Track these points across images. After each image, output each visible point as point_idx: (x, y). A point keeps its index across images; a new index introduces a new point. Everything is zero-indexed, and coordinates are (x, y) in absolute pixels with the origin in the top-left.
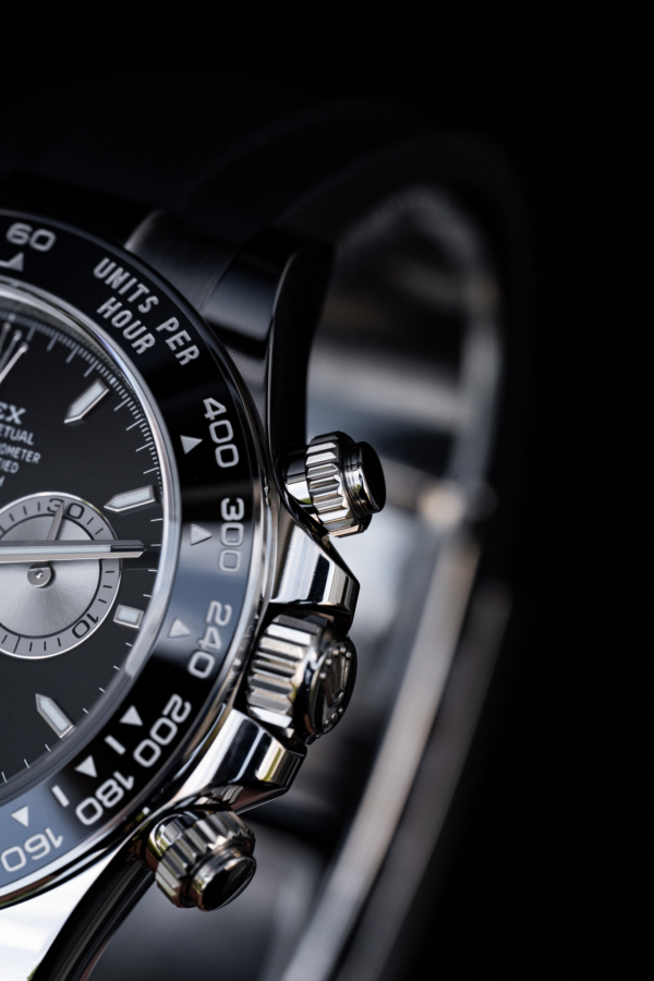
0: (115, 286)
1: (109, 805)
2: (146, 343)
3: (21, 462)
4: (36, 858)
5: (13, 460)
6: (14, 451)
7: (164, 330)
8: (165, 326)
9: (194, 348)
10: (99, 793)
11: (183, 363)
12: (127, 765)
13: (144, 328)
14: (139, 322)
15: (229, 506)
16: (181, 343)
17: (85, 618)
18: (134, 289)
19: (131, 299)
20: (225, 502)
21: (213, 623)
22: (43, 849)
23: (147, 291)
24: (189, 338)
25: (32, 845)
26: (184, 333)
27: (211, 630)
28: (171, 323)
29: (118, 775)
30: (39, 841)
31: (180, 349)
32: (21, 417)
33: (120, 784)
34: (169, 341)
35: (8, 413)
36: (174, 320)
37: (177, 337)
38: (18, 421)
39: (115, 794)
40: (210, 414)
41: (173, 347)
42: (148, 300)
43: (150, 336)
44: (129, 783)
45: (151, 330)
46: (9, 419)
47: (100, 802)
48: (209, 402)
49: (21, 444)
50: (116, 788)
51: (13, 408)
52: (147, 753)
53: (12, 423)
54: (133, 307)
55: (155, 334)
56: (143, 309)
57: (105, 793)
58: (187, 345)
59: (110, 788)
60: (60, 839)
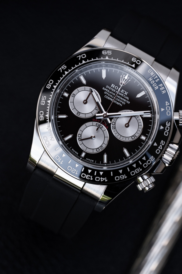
0: (152, 75)
1: (137, 173)
2: (157, 88)
3: (126, 103)
4: (121, 179)
5: (124, 102)
6: (125, 100)
7: (160, 86)
8: (160, 85)
9: (165, 91)
10: (135, 171)
11: (163, 93)
12: (141, 167)
13: (156, 85)
14: (155, 83)
15: (168, 123)
16: (163, 89)
17: (134, 136)
18: (155, 76)
19: (154, 78)
20: (167, 122)
21: (161, 144)
22: (123, 178)
23: (157, 77)
24: (164, 89)
25: (121, 177)
26: (163, 87)
27: (161, 146)
28: (161, 85)
29: (139, 168)
30: (122, 176)
31: (162, 90)
32: (127, 94)
33: (139, 170)
34: (161, 89)
35: (125, 93)
36: (162, 84)
37: (162, 88)
38: (126, 95)
39: (138, 171)
40: (167, 105)
41: (161, 90)
42: (157, 79)
43: (157, 87)
44: (141, 170)
45: (158, 85)
46: (125, 94)
47: (135, 172)
48: (166, 102)
49: (126, 99)
50: (138, 170)
51: (126, 92)
52: (145, 165)
53: (125, 95)
54: (155, 80)
55: (158, 86)
56: (156, 81)
57: (136, 171)
58: (164, 90)
59: (137, 170)
60: (127, 177)
